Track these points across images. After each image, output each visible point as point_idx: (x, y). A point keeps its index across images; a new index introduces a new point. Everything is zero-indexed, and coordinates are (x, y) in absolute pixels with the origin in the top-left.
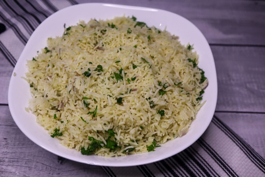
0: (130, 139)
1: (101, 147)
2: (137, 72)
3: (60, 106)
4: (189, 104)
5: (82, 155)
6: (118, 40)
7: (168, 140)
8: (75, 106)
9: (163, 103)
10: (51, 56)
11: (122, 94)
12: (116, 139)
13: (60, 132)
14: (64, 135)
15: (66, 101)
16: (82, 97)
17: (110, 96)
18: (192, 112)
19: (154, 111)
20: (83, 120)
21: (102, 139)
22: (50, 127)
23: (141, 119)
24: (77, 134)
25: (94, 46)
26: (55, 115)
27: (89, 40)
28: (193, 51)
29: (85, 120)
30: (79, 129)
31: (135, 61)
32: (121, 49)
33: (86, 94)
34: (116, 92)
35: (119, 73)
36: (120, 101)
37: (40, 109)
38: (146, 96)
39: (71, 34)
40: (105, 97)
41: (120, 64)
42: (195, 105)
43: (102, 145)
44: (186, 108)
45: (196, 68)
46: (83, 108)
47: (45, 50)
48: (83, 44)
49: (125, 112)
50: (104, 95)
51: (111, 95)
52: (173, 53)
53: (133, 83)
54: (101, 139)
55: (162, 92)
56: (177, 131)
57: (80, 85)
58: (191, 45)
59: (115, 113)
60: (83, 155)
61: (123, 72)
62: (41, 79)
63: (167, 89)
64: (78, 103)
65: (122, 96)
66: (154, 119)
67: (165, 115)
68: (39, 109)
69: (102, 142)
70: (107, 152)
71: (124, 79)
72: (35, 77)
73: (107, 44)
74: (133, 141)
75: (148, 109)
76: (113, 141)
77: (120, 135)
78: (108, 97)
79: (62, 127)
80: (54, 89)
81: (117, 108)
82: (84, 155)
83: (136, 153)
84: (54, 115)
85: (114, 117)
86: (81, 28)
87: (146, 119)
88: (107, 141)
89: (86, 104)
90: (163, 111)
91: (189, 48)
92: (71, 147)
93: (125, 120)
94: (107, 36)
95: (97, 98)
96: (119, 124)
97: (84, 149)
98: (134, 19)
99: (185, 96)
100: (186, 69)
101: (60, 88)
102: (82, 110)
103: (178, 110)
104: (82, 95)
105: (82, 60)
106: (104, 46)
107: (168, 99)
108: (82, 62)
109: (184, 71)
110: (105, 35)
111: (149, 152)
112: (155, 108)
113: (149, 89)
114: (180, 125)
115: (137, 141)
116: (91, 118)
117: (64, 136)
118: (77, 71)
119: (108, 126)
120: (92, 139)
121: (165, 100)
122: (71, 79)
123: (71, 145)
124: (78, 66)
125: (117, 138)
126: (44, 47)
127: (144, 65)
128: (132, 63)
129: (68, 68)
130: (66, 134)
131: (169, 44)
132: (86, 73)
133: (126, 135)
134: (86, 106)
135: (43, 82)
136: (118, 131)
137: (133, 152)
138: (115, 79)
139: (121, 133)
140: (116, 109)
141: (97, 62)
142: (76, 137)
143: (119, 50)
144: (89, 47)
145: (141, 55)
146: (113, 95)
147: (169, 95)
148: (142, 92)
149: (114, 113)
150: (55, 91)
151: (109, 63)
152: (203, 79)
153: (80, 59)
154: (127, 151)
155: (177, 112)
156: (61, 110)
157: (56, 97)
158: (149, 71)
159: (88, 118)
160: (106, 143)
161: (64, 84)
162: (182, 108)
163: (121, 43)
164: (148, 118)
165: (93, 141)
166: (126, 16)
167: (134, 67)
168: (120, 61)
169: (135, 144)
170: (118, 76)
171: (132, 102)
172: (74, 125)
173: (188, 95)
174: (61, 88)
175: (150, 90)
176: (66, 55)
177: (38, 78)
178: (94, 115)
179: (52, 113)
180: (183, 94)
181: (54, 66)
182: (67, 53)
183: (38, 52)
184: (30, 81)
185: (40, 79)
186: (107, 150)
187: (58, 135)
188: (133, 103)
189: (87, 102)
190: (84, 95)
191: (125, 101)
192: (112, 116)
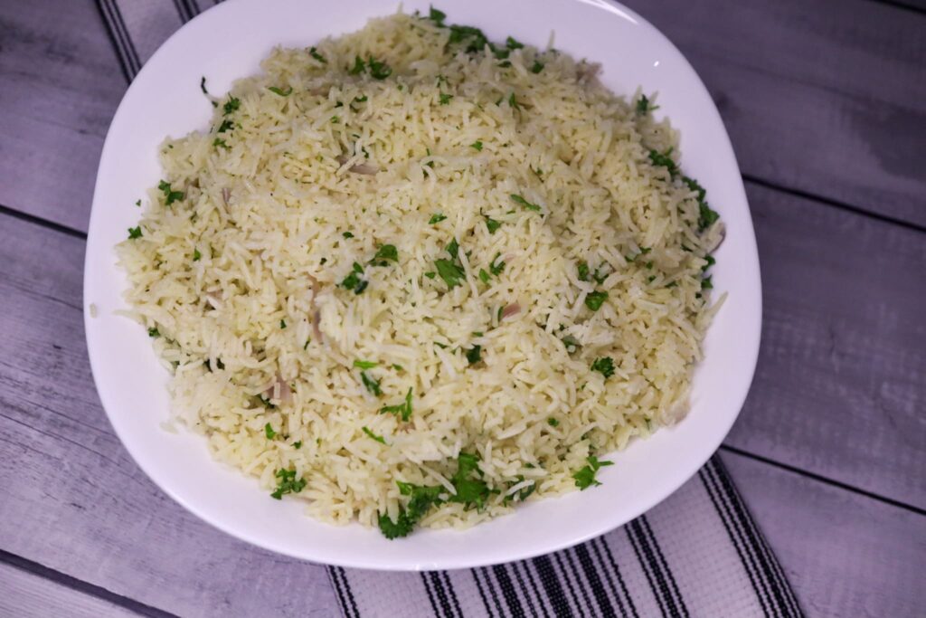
0: (521, 460)
1: (439, 502)
2: (506, 244)
3: (277, 393)
4: (680, 320)
5: (388, 540)
6: (413, 126)
7: (631, 438)
8: (331, 387)
9: (605, 338)
10: (193, 218)
11: (480, 335)
12: (482, 473)
13: (298, 478)
14: (312, 484)
15: (294, 374)
16: (351, 360)
17: (443, 347)
18: (692, 341)
19: (581, 367)
20: (372, 436)
21: (437, 478)
22: (262, 467)
23: (549, 398)
24: (360, 481)
25: (337, 164)
26: (268, 427)
27: (318, 148)
28: (658, 116)
29: (377, 434)
30: (364, 462)
31: (490, 208)
32: (431, 164)
33: (362, 350)
34: (460, 332)
35: (449, 257)
36: (474, 356)
37: (213, 414)
38: (552, 325)
39: (246, 125)
40: (426, 352)
41: (444, 224)
42: (695, 314)
43: (443, 497)
44: (673, 332)
45: (679, 182)
46: (361, 397)
47: (162, 192)
48: (299, 165)
49: (498, 389)
50: (421, 344)
51: (444, 341)
52: (601, 144)
53: (500, 286)
54: (435, 480)
55: (595, 300)
56: (655, 407)
57: (341, 324)
58: (648, 96)
59: (471, 397)
60: (392, 539)
61: (461, 253)
62: (180, 304)
63: (608, 284)
64: (341, 378)
65: (478, 341)
66: (585, 389)
67: (617, 370)
68: (208, 415)
69: (442, 489)
70: (460, 515)
71: (469, 277)
72: (160, 303)
73: (379, 147)
74: (530, 466)
75: (562, 365)
76: (475, 479)
77: (493, 456)
78: (438, 349)
79: (302, 464)
80: (239, 335)
81: (471, 383)
82: (395, 540)
83: (540, 498)
84: (264, 429)
85: (470, 411)
86: (278, 102)
87: (564, 396)
88: (454, 482)
89: (372, 384)
90: (608, 360)
91: (644, 106)
92: (343, 519)
93: (501, 413)
94: (369, 118)
95: (405, 361)
96: (486, 427)
97: (389, 519)
98: (437, 16)
99: (664, 294)
100: (650, 195)
101: (259, 329)
102: (359, 402)
103: (649, 346)
104: (353, 355)
105: (315, 227)
106: (371, 156)
107: (615, 315)
108: (316, 237)
109: (646, 204)
110: (364, 115)
111: (582, 490)
112: (583, 356)
113: (555, 298)
114: (663, 390)
115: (542, 461)
116: (396, 425)
117: (311, 488)
118: (312, 270)
119: (454, 444)
120: (410, 487)
121: (608, 321)
122: (295, 299)
123: (341, 513)
124: (309, 251)
125: (484, 471)
126: (157, 183)
127: (523, 216)
128: (481, 214)
129: (276, 261)
130: (317, 481)
131: (581, 113)
132: (349, 281)
133: (507, 451)
134: (373, 392)
135: (191, 318)
136: (485, 447)
137: (534, 495)
138: (438, 280)
139: (493, 449)
140: (469, 386)
141: (366, 225)
142: (358, 488)
143: (428, 169)
144: (322, 173)
145: (506, 182)
146: (451, 341)
147: (617, 302)
148: (536, 311)
149: (468, 398)
150: (244, 343)
151: (411, 227)
152: (707, 218)
153: (307, 224)
154: (516, 498)
155: (649, 351)
156: (283, 404)
157: (253, 364)
158: (543, 235)
159: (385, 425)
160: (453, 491)
161: (269, 314)
162: (662, 335)
163: (425, 139)
164: (568, 391)
165: (414, 493)
166: (409, 11)
167: (493, 226)
168: (445, 218)
169: (539, 472)
170: (450, 269)
171: (512, 351)
172: (343, 452)
173: (672, 288)
174: (263, 329)
175: (560, 299)
176: (252, 214)
177: (169, 305)
178: (404, 414)
179: (258, 420)
180: (658, 288)
181: (214, 254)
182: (256, 208)
183: (139, 204)
184: (144, 319)
185: (177, 306)
186: (458, 508)
187: (293, 488)
188: (518, 355)
189: (373, 376)
190: (360, 354)
191: (491, 351)
192: (462, 412)
